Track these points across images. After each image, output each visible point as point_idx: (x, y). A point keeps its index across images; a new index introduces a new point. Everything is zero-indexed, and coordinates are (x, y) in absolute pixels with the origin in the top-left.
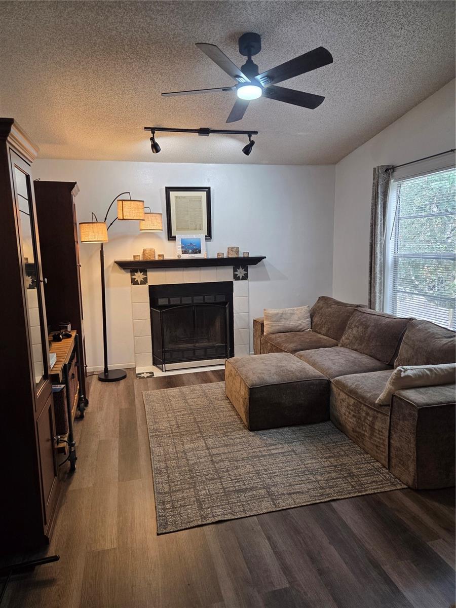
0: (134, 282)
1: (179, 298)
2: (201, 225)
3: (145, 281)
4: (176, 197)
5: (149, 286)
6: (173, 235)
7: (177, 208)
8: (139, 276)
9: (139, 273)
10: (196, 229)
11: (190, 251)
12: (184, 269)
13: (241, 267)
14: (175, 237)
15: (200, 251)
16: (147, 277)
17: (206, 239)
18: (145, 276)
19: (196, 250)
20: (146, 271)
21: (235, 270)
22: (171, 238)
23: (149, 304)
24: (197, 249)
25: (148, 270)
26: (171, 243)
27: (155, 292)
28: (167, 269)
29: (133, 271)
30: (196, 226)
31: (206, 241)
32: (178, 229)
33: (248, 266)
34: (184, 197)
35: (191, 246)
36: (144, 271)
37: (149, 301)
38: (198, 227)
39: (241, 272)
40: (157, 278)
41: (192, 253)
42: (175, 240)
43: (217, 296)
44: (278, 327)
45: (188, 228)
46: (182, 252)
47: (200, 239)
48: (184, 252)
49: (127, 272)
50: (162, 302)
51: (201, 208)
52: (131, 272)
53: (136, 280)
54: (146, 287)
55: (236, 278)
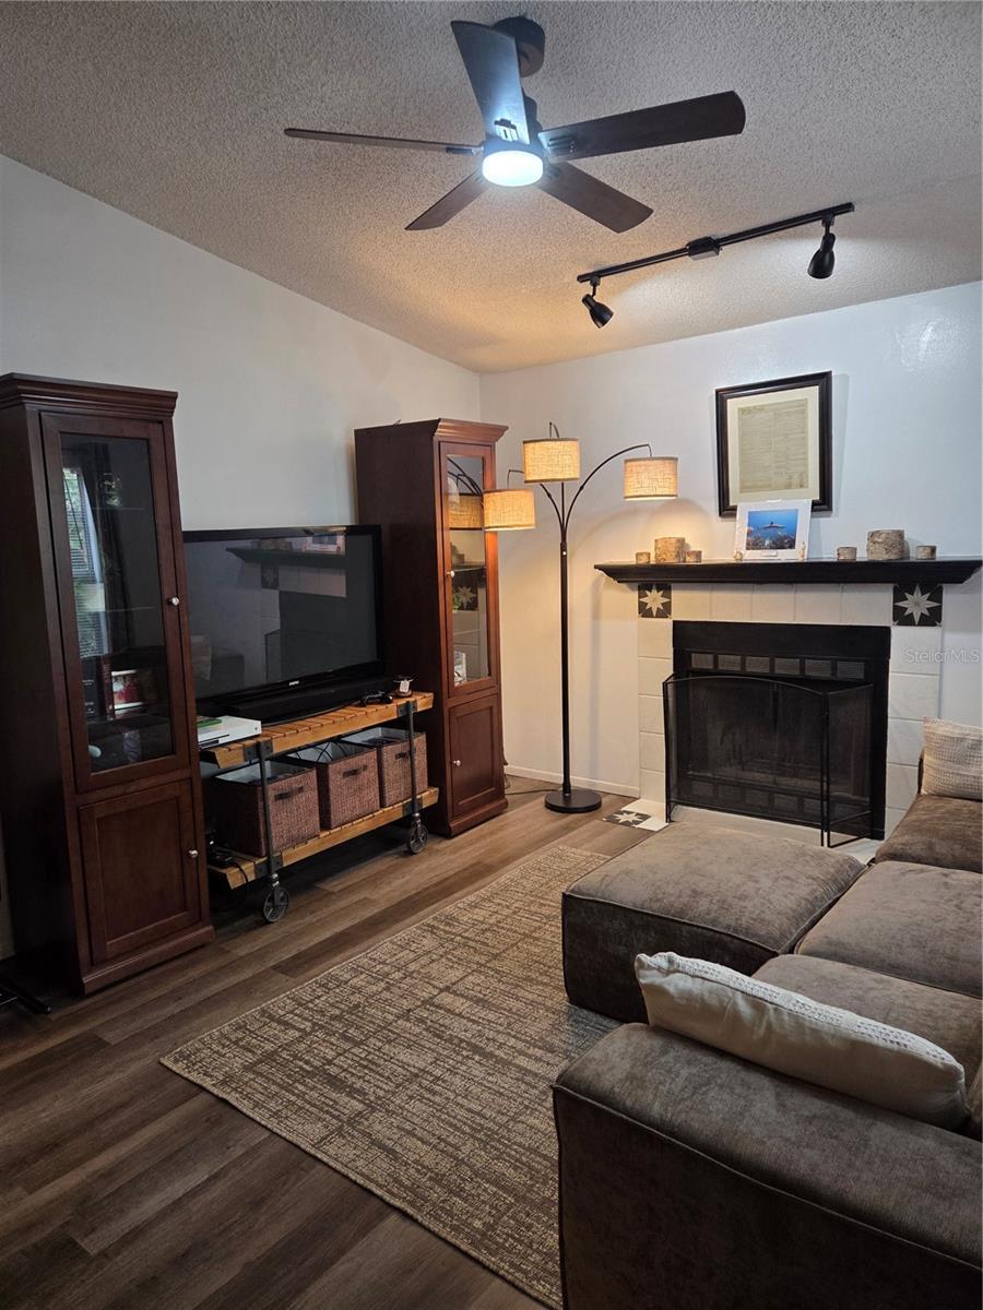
0: (644, 611)
1: (739, 657)
2: (803, 475)
3: (665, 611)
4: (742, 411)
5: (674, 622)
6: (731, 504)
7: (742, 436)
8: (654, 599)
9: (654, 592)
10: (789, 486)
11: (767, 542)
12: (756, 586)
13: (918, 588)
14: (734, 509)
15: (794, 541)
16: (670, 602)
17: (813, 510)
18: (666, 600)
19: (782, 539)
20: (670, 589)
21: (898, 596)
22: (726, 509)
23: (671, 662)
24: (785, 537)
25: (672, 585)
26: (726, 524)
27: (687, 637)
28: (715, 585)
29: (644, 588)
30: (790, 478)
31: (812, 517)
32: (743, 489)
33: (944, 586)
34: (761, 409)
35: (772, 529)
36: (665, 588)
37: (672, 656)
38: (795, 481)
39: (917, 603)
40: (694, 605)
41: (771, 548)
42: (735, 515)
43: (839, 664)
44: (956, 780)
45: (770, 485)
46: (748, 544)
47: (797, 510)
48: (752, 545)
49: (632, 589)
50: (700, 661)
51: (804, 431)
52: (639, 589)
53: (648, 607)
54: (667, 623)
55: (902, 618)
